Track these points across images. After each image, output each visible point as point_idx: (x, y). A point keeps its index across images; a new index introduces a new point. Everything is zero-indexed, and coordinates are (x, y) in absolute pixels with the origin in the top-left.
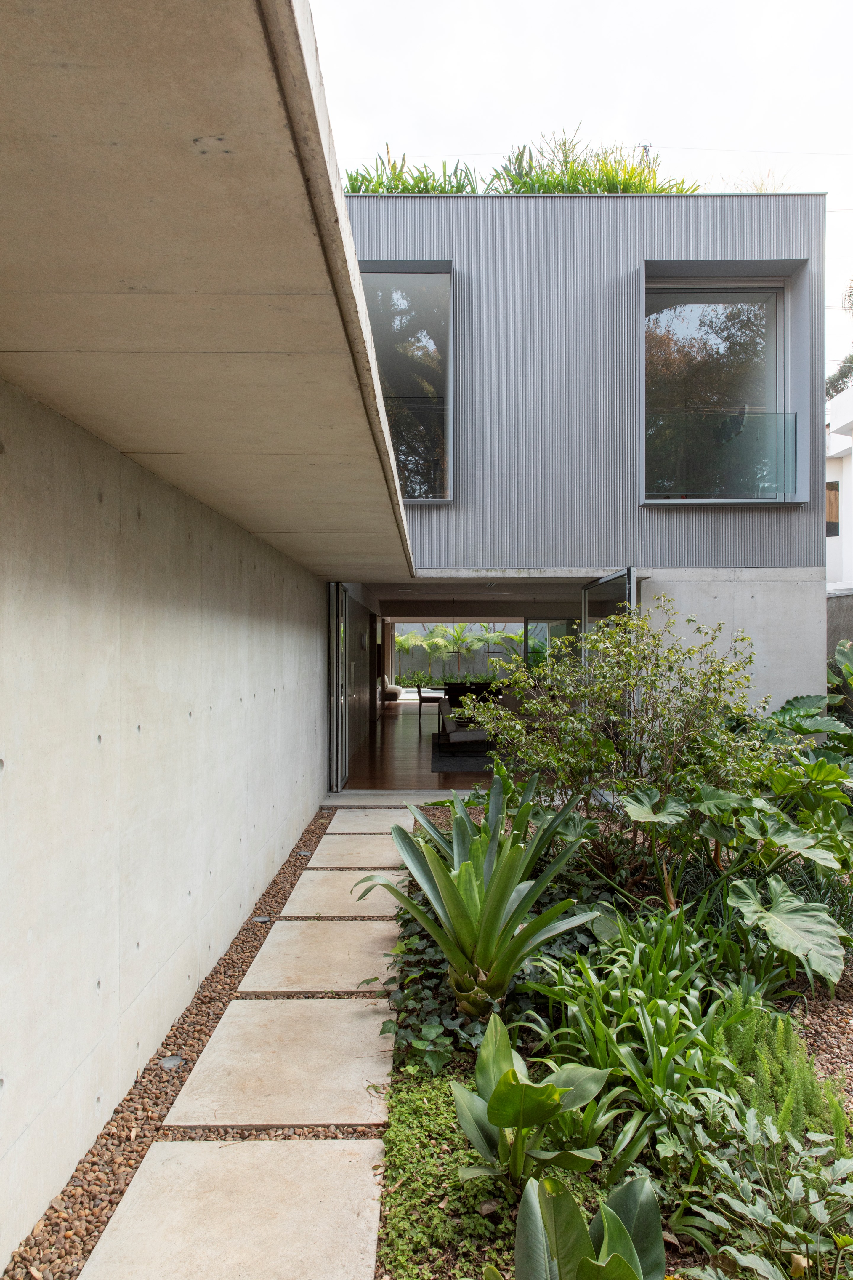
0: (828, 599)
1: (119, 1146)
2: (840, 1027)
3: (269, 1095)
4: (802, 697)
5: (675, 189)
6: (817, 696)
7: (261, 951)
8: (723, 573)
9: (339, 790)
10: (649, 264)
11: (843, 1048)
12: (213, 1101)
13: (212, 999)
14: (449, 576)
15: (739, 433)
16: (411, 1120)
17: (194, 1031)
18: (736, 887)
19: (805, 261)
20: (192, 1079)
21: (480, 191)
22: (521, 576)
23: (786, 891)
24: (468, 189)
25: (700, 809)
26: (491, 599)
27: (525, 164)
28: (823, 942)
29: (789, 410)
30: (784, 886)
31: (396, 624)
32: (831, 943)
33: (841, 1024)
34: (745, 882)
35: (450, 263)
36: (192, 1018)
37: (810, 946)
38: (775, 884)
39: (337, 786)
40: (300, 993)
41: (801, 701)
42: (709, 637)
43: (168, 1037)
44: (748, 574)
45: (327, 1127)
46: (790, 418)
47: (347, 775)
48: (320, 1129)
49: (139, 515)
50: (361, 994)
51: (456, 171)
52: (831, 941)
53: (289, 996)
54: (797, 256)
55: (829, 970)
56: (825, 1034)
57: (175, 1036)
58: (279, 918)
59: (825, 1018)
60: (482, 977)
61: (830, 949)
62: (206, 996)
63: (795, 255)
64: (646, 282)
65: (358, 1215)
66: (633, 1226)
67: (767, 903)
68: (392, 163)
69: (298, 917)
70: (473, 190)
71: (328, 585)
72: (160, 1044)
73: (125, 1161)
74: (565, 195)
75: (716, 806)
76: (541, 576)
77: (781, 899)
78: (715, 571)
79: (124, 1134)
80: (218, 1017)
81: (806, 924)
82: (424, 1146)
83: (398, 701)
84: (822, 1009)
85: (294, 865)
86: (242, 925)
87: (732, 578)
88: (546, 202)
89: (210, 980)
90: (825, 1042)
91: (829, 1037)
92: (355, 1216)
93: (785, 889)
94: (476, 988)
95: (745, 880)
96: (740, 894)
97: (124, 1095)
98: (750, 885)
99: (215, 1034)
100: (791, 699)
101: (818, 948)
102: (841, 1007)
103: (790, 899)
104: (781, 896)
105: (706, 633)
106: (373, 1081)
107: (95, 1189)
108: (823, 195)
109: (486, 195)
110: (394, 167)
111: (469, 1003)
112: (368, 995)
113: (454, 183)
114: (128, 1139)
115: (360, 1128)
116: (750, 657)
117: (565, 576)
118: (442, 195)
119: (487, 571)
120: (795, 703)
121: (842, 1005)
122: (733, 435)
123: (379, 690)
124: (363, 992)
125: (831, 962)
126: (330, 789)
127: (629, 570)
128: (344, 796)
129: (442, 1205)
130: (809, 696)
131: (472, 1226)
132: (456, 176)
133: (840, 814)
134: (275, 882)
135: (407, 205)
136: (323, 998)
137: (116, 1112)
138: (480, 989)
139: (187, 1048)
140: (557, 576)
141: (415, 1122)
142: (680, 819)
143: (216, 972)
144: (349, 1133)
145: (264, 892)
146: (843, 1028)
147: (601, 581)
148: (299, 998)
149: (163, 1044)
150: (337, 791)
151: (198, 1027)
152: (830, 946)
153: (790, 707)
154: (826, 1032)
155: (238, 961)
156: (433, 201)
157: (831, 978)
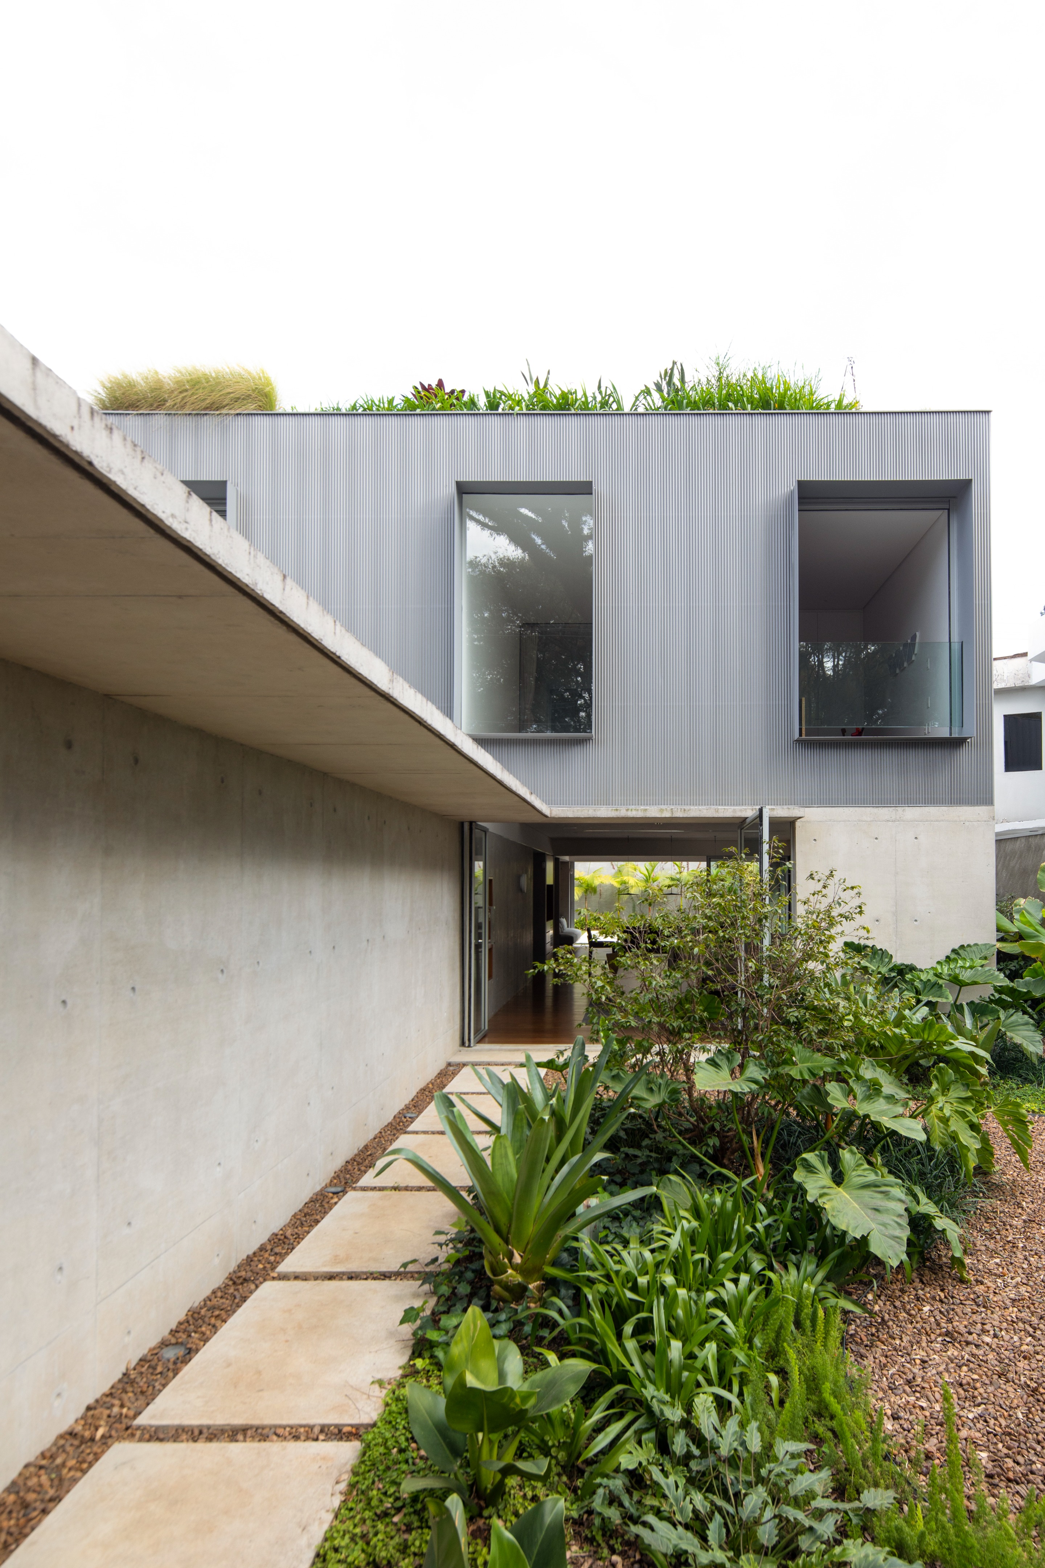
0: (998, 841)
1: (78, 1447)
2: (910, 1315)
3: (262, 1390)
4: (969, 946)
5: (833, 406)
6: (985, 945)
7: (320, 1225)
8: (885, 812)
9: (472, 1045)
10: (801, 484)
11: (905, 1340)
12: (198, 1397)
13: (245, 1280)
14: (586, 816)
15: (911, 662)
16: (398, 1420)
17: (212, 1316)
18: (805, 1160)
19: (969, 482)
20: (187, 1371)
21: (627, 410)
22: (663, 816)
23: (862, 1164)
24: (614, 406)
25: (791, 1073)
26: (668, 836)
27: (676, 380)
28: (888, 1221)
29: (955, 638)
30: (860, 1159)
31: (576, 863)
32: (897, 1222)
33: (913, 1312)
34: (816, 1155)
35: (590, 484)
36: (214, 1302)
37: (873, 1226)
38: (848, 1156)
39: (469, 1040)
40: (343, 1273)
41: (968, 949)
42: (821, 884)
43: (180, 1323)
44: (911, 813)
45: (312, 1427)
46: (956, 647)
47: (487, 1028)
48: (302, 1430)
49: (136, 761)
50: (409, 1275)
51: (599, 387)
52: (898, 1220)
53: (331, 1277)
54: (962, 477)
55: (890, 1253)
56: (890, 1323)
57: (188, 1322)
58: (354, 1189)
59: (898, 1303)
60: (517, 1259)
61: (895, 1229)
62: (239, 1277)
63: (960, 475)
64: (799, 503)
65: (304, 1529)
66: (535, 1552)
67: (838, 1178)
68: (534, 379)
69: (375, 1188)
70: (620, 407)
71: (462, 824)
72: (169, 1331)
73: (78, 1465)
74: (716, 411)
75: (809, 1070)
76: (685, 815)
77: (854, 1173)
78: (875, 810)
79: (87, 1434)
80: (244, 1299)
81: (874, 1201)
82: (401, 1451)
83: (575, 945)
84: (898, 1293)
85: (396, 1128)
86: (311, 1195)
87: (893, 818)
88: (694, 420)
89: (249, 1260)
90: (888, 1332)
91: (895, 1326)
92: (300, 1530)
93: (861, 1162)
94: (510, 1271)
95: (817, 1152)
96: (809, 1168)
97: (106, 1389)
98: (821, 1158)
99: (231, 1321)
100: (956, 947)
101: (881, 1227)
102: (920, 1292)
103: (865, 1173)
104: (854, 1170)
105: (819, 881)
106: (379, 1376)
107: (31, 1497)
108: (988, 412)
109: (632, 412)
110: (537, 382)
111: (501, 1286)
112: (416, 1275)
113: (599, 398)
114: (92, 1439)
115: (346, 1429)
116: (860, 907)
117: (711, 816)
118: (585, 411)
119: (627, 810)
120: (961, 952)
121: (923, 1289)
122: (905, 665)
123: (550, 933)
124: (411, 1272)
125: (893, 1243)
126: (463, 1044)
127: (761, 810)
128: (476, 1051)
129: (396, 1519)
130: (976, 945)
131: (417, 1543)
132: (600, 393)
133: (946, 1079)
134: (366, 1147)
135: (546, 424)
136: (366, 1279)
137: (89, 1408)
138: (514, 1273)
139: (197, 1335)
140: (702, 815)
141: (403, 1422)
142: (754, 1087)
143: (262, 1248)
144: (332, 1434)
145: (348, 1159)
146: (914, 1317)
147: (748, 821)
148: (341, 1279)
149: (172, 1331)
150: (469, 1046)
151: (217, 1313)
152: (896, 1225)
153: (956, 956)
154: (893, 1321)
155: (291, 1237)
156: (574, 419)
157: (890, 1261)
